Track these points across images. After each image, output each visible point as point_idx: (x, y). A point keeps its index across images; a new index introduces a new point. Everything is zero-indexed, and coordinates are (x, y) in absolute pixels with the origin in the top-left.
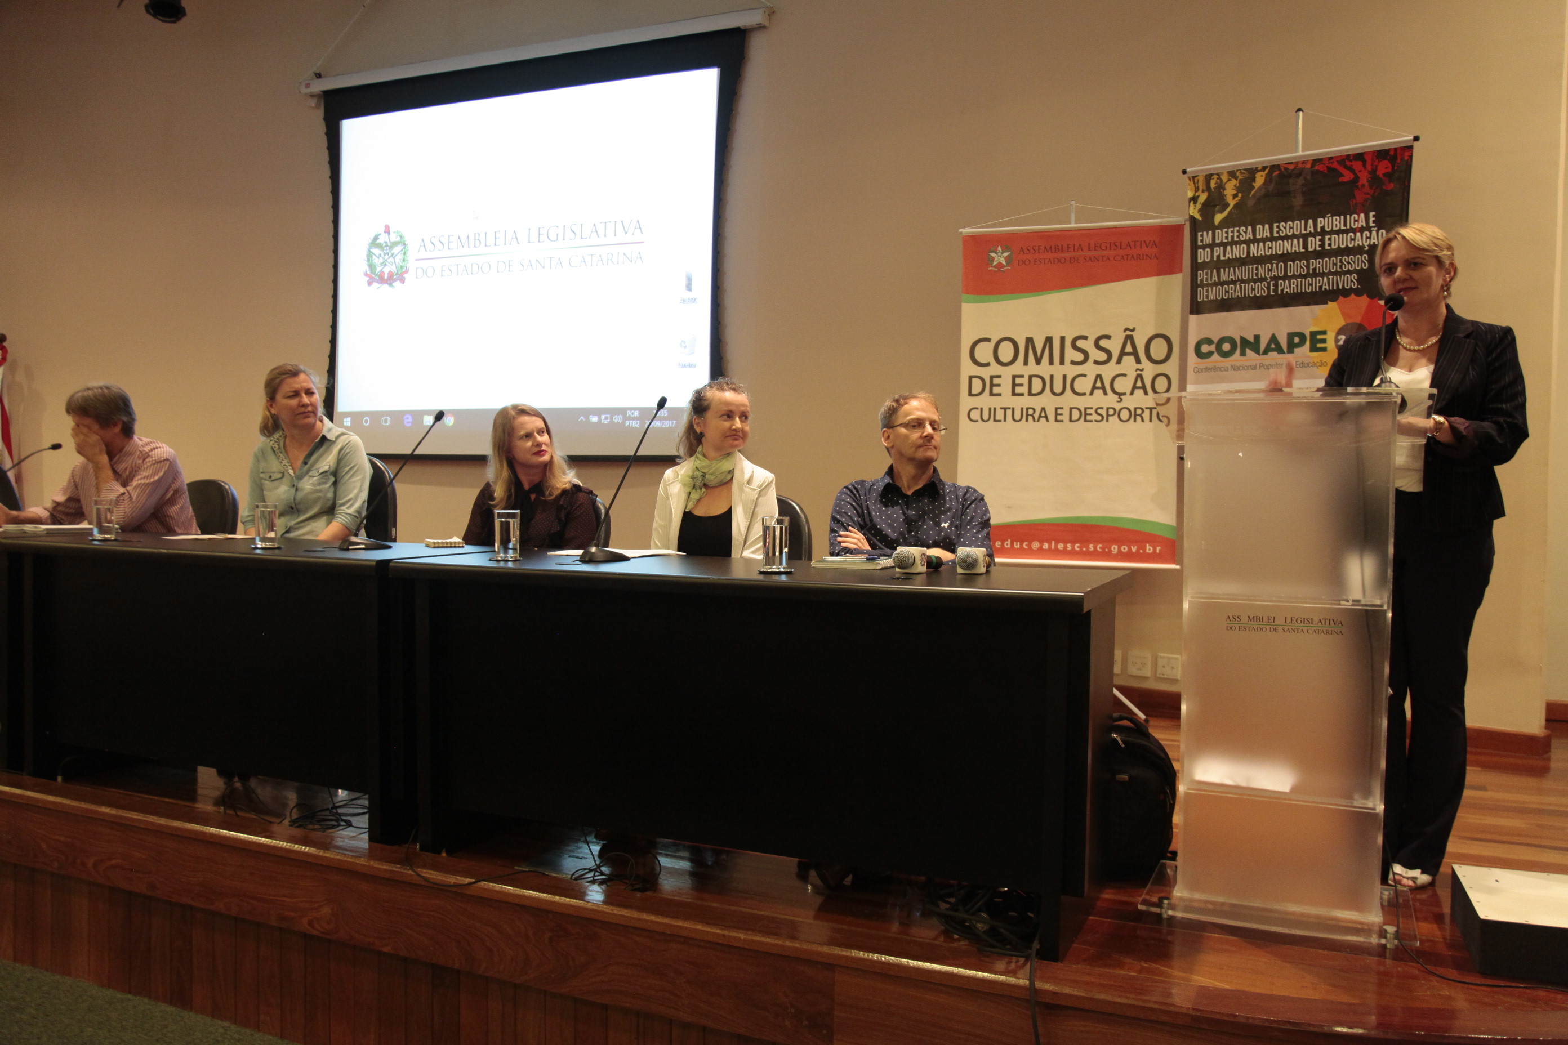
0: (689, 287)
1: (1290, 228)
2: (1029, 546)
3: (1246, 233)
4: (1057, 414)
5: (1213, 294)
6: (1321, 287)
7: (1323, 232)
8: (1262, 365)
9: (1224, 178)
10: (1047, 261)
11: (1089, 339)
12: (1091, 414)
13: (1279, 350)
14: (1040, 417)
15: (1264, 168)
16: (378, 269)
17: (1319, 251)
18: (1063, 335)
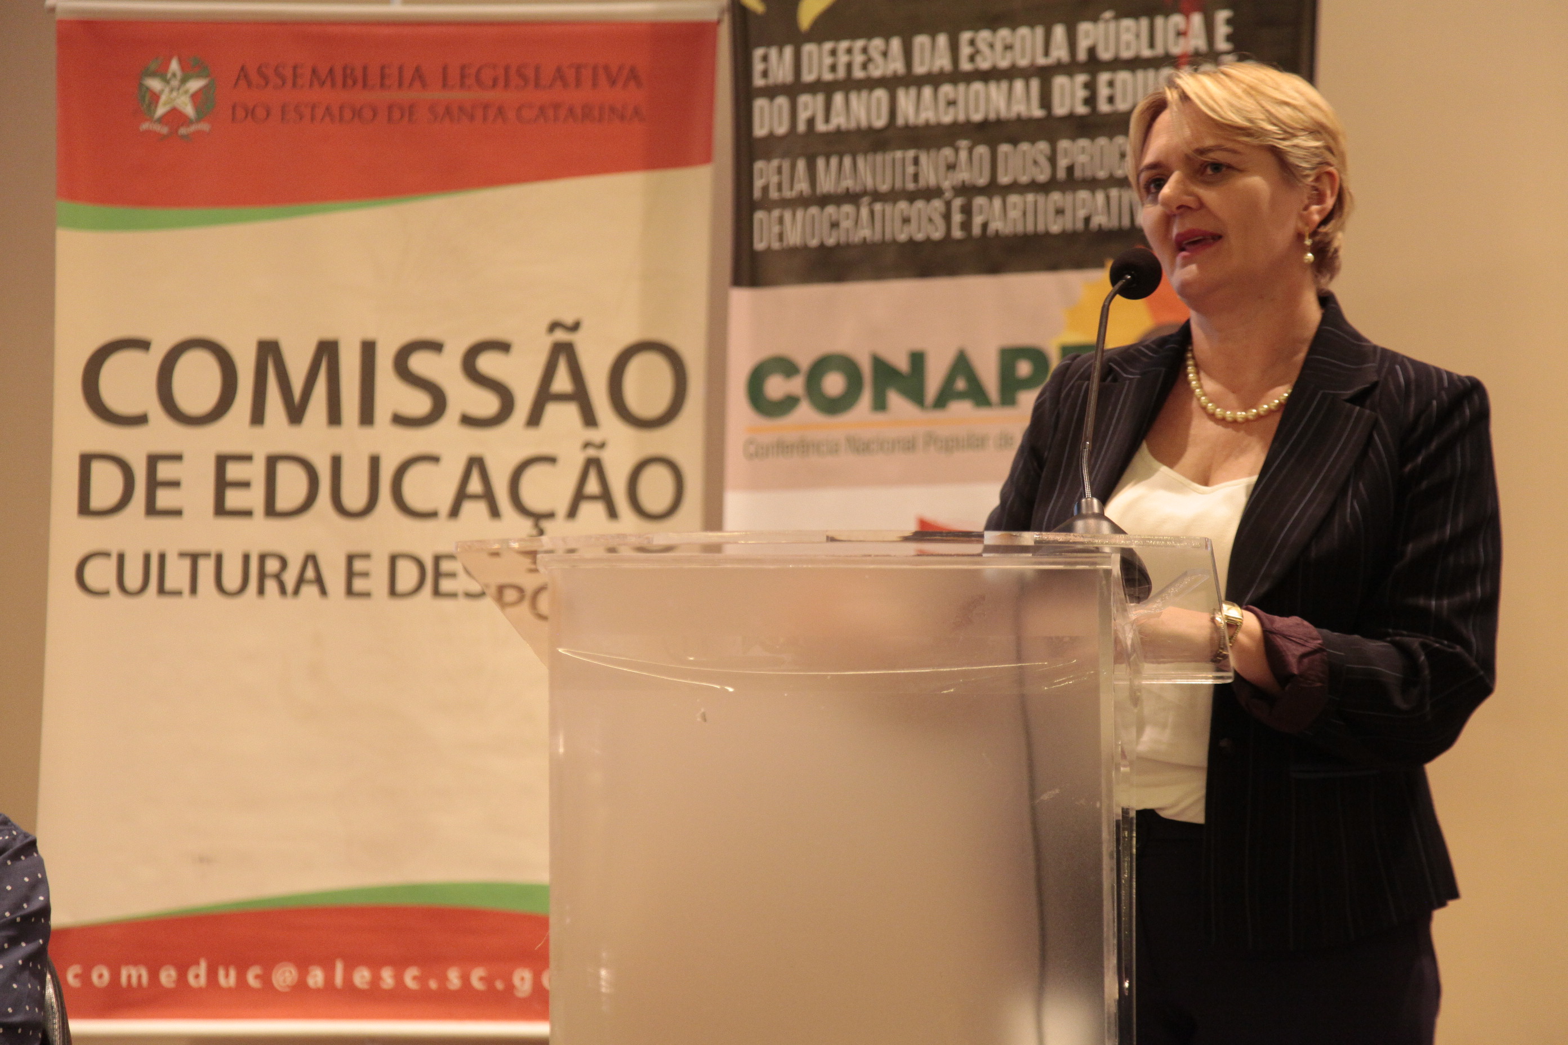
1: (1008, 47)
2: (266, 979)
3: (885, 54)
4: (351, 574)
5: (796, 230)
6: (1087, 220)
7: (1093, 64)
8: (931, 439)
10: (320, 112)
11: (447, 350)
12: (452, 575)
13: (977, 395)
14: (301, 581)
17: (1082, 118)
18: (370, 336)
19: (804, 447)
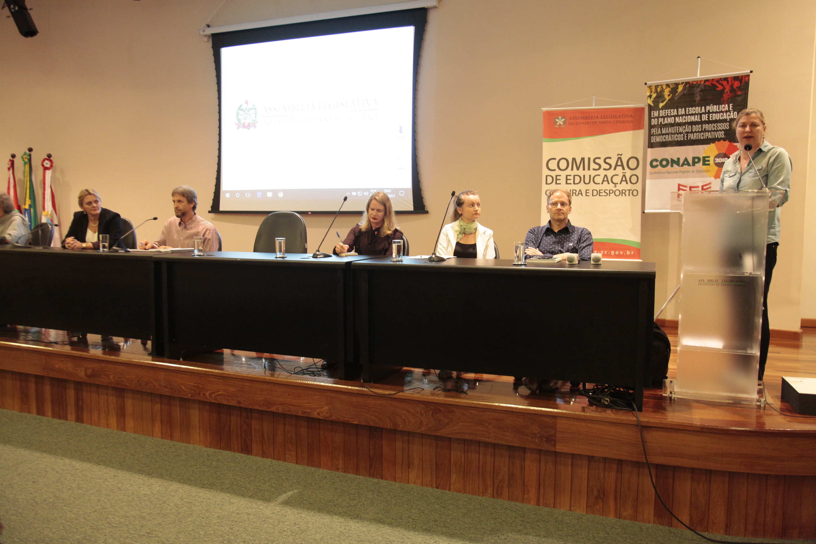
0: (401, 132)
1: (694, 110)
3: (674, 112)
4: (586, 193)
5: (658, 139)
7: (709, 113)
8: (680, 171)
9: (664, 87)
10: (582, 123)
11: (601, 158)
12: (602, 193)
13: (688, 164)
14: (579, 194)
15: (682, 83)
16: (242, 122)
17: (707, 121)
18: (589, 157)
19: (659, 173)
